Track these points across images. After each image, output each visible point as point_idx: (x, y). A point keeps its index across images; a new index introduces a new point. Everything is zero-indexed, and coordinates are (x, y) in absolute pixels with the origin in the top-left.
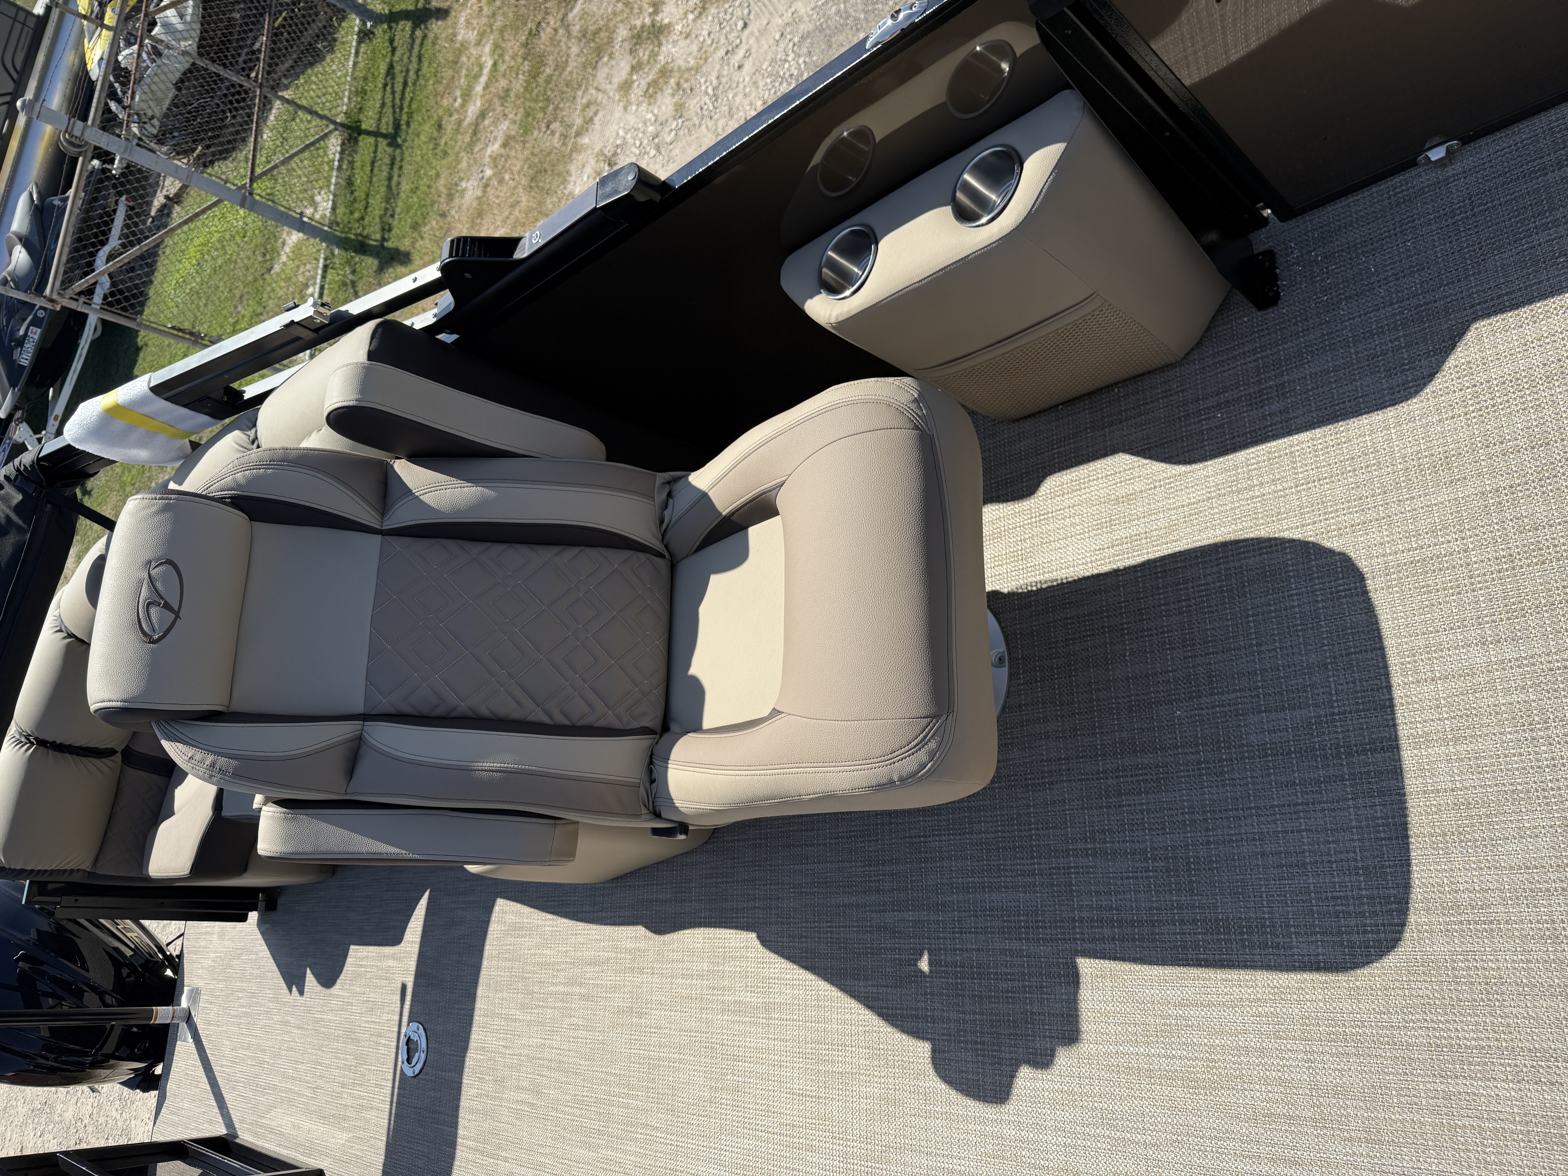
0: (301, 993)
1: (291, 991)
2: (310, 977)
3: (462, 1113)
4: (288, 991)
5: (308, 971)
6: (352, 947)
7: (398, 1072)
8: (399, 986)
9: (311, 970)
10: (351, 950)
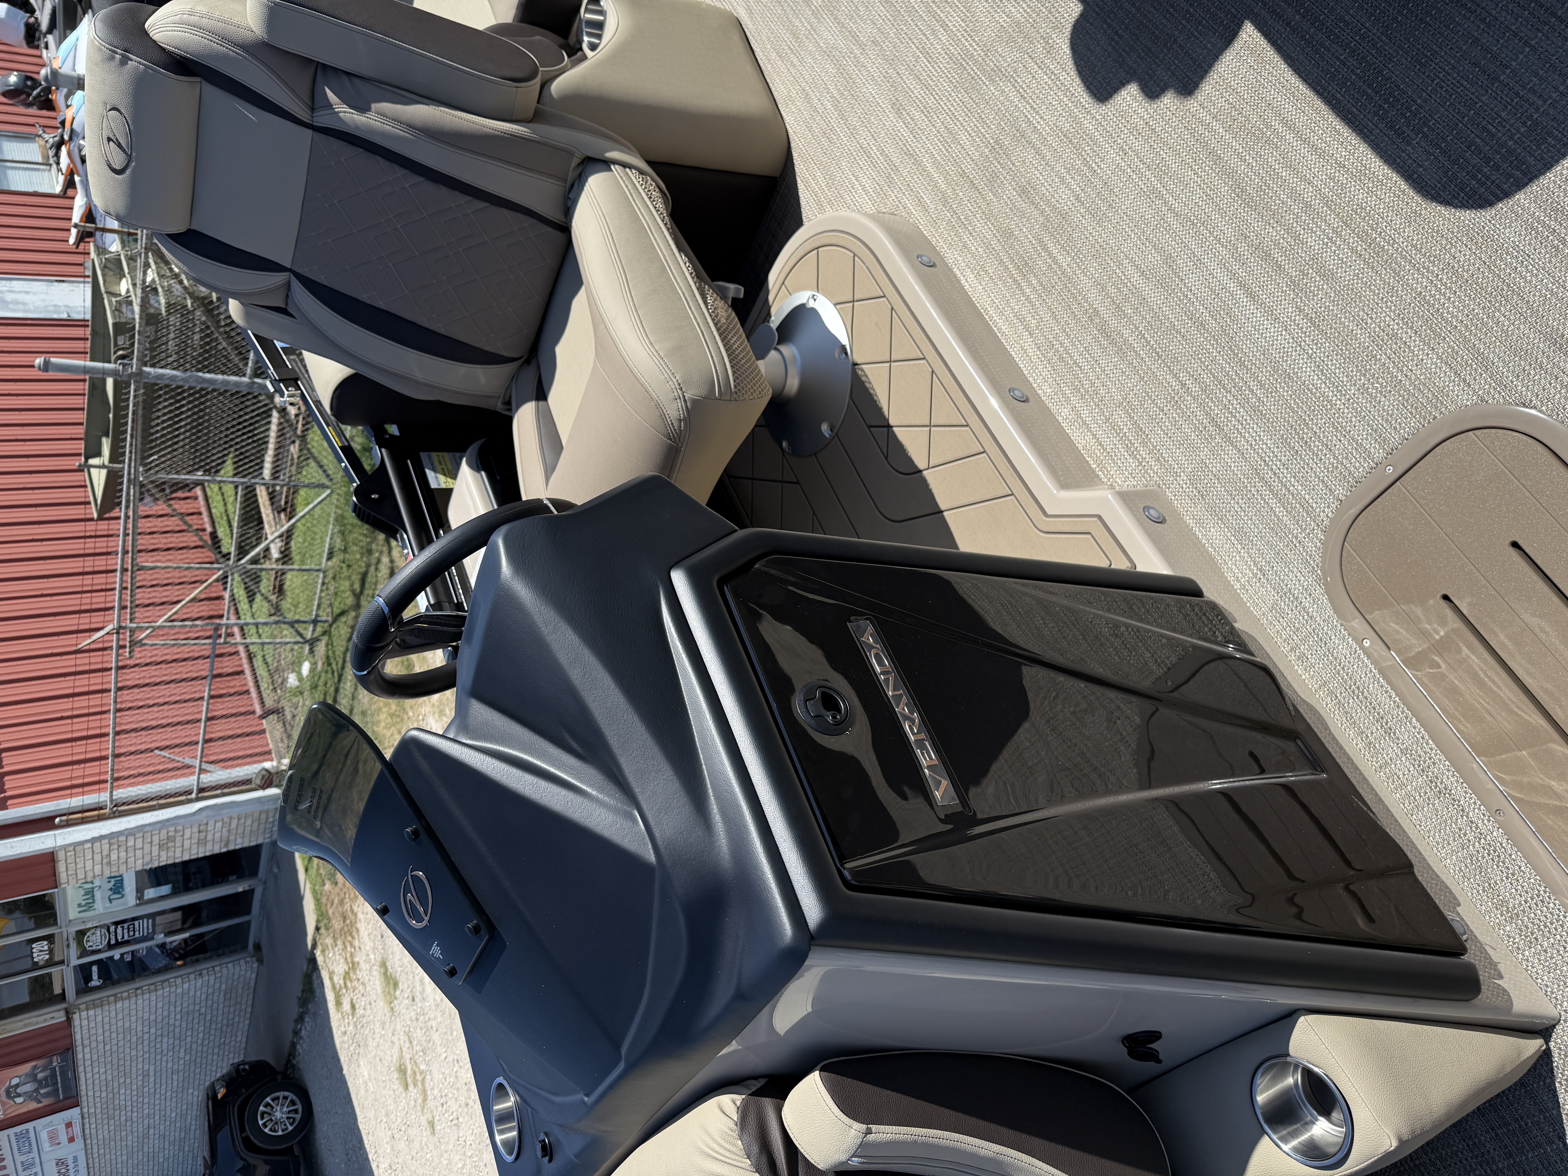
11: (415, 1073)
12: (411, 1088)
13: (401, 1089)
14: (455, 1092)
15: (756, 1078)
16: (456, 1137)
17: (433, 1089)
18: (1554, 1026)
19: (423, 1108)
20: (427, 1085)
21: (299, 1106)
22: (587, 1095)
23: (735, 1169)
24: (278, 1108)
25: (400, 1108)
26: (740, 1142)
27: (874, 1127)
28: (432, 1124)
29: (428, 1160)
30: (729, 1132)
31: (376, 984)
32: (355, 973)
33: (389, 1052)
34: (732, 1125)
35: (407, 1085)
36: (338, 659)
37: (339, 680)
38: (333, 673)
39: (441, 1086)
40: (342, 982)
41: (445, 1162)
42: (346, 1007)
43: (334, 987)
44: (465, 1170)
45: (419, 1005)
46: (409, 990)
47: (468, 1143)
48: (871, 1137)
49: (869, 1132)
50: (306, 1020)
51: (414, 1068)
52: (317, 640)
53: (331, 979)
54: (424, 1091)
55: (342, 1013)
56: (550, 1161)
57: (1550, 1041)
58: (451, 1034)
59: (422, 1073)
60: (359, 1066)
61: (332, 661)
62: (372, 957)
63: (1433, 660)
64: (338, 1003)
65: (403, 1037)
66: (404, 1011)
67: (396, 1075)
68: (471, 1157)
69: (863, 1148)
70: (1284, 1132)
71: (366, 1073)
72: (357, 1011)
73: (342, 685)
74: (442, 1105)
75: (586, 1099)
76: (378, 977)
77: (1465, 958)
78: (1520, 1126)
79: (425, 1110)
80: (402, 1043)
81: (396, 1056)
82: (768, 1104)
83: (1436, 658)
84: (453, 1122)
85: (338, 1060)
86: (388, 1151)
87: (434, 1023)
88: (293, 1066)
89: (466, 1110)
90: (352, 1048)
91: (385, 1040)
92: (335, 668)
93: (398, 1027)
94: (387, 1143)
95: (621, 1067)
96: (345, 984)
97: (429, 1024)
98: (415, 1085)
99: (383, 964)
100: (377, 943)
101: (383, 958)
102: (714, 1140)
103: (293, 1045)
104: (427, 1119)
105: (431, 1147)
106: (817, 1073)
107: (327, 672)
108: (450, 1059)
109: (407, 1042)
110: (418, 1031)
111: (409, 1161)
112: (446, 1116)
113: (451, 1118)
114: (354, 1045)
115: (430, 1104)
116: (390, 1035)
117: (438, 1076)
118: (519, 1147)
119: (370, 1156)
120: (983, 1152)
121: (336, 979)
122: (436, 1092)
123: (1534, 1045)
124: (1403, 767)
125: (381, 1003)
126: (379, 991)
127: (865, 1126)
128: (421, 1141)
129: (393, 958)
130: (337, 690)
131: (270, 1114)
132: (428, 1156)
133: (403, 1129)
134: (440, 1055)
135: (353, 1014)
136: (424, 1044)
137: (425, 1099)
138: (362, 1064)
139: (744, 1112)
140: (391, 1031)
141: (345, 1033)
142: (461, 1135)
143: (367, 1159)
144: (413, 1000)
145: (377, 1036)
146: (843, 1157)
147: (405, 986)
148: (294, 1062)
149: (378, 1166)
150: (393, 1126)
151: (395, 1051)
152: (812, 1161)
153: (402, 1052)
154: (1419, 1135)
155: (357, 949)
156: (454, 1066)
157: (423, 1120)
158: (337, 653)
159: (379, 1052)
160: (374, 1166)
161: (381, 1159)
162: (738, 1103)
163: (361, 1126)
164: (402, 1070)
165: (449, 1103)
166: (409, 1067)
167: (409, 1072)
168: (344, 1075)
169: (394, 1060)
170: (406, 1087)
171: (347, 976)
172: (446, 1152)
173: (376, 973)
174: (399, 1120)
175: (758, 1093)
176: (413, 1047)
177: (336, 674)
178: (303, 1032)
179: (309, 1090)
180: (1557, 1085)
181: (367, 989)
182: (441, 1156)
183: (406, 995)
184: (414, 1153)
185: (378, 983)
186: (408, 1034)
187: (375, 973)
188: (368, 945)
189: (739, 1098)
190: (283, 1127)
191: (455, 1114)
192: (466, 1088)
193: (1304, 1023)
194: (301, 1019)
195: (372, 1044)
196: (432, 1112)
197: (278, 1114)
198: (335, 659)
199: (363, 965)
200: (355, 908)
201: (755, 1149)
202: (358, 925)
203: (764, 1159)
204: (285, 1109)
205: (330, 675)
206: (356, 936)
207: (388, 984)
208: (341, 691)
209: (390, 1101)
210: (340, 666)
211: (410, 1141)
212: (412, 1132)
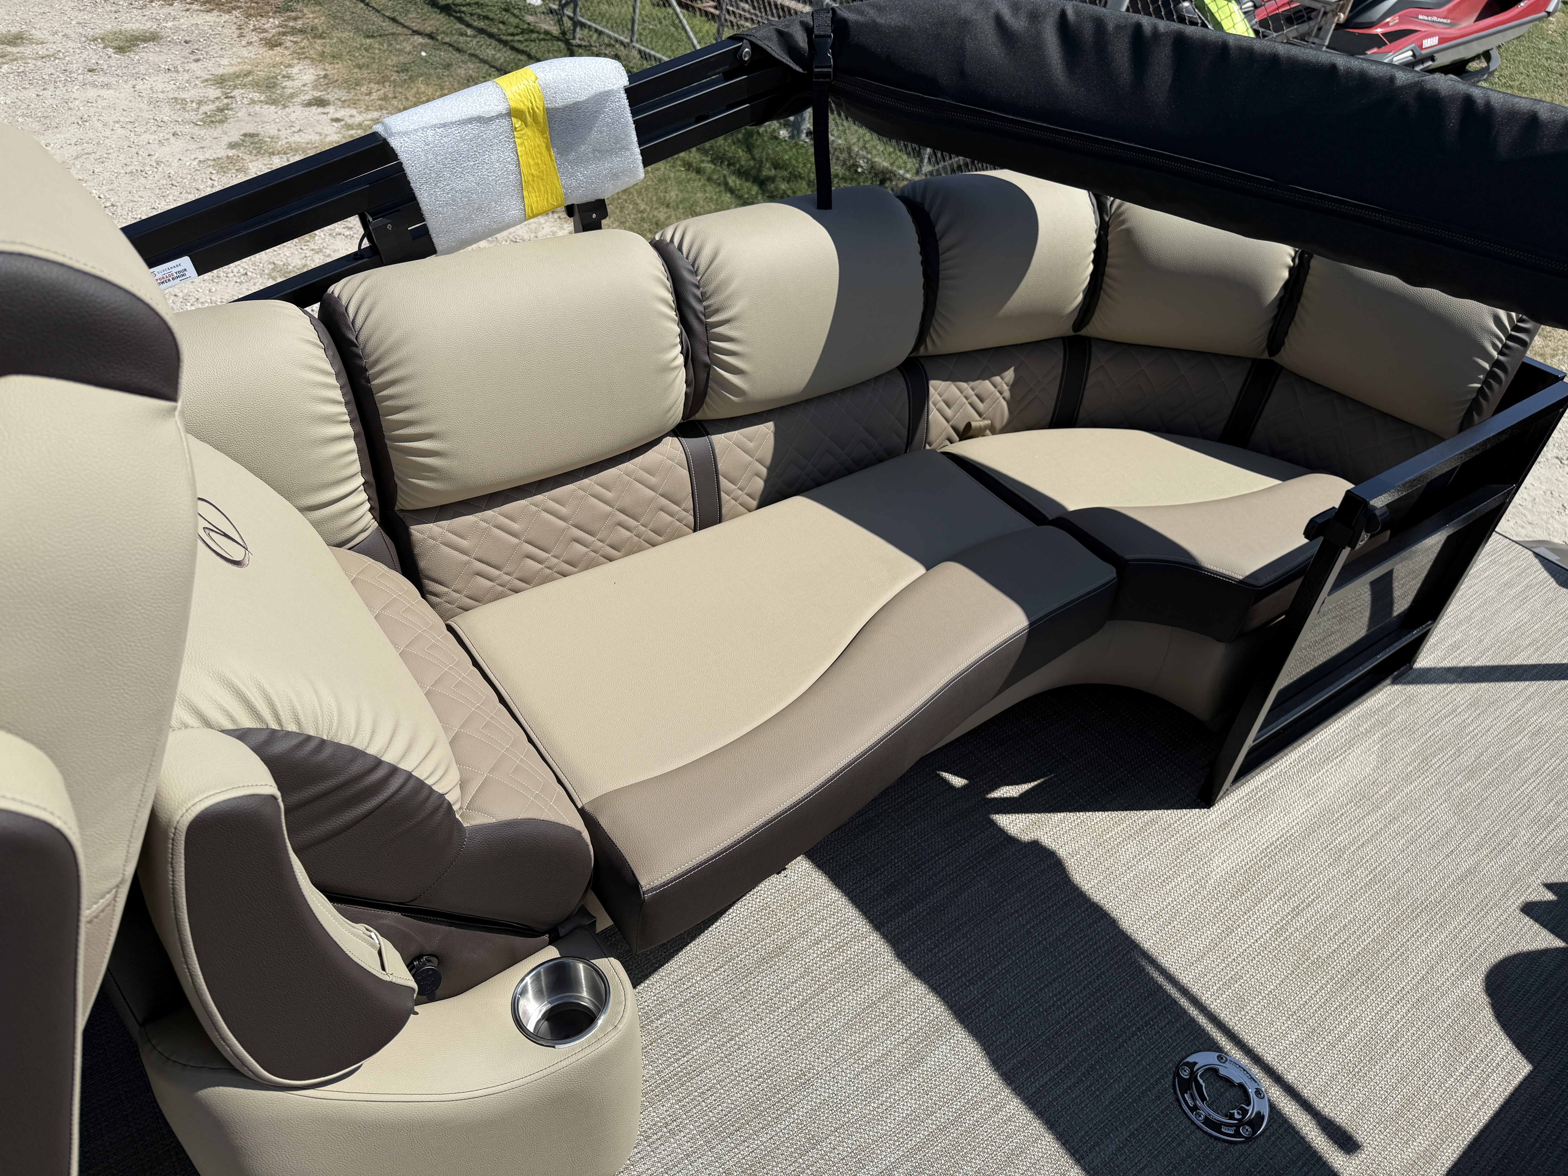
0: (1530, 909)
1: (1549, 887)
2: (1544, 940)
3: (1036, 1127)
4: (1554, 879)
5: (1559, 943)
6: (1525, 1068)
7: (1210, 1028)
8: (1360, 1136)
9: (1557, 950)
10: (1524, 1062)
36: (525, 44)
37: (500, 41)
38: (512, 35)
52: (560, 22)
61: (526, 36)
65: (52, 48)
67: (14, 30)
73: (494, 43)
91: (65, 22)
92: (517, 38)
93: (71, 44)
100: (183, 33)
107: (517, 27)
109: (47, 53)
130: (491, 36)
136: (31, 76)
155: (188, 6)
158: (533, 44)
167: (9, 49)
173: (150, 26)
177: (510, 38)
185: (134, 26)
187: (149, 24)
188: (185, 21)
198: (526, 40)
200: (236, 13)
202: (216, 13)
205: (512, 30)
206: (202, 8)
208: (489, 41)
210: (517, 45)
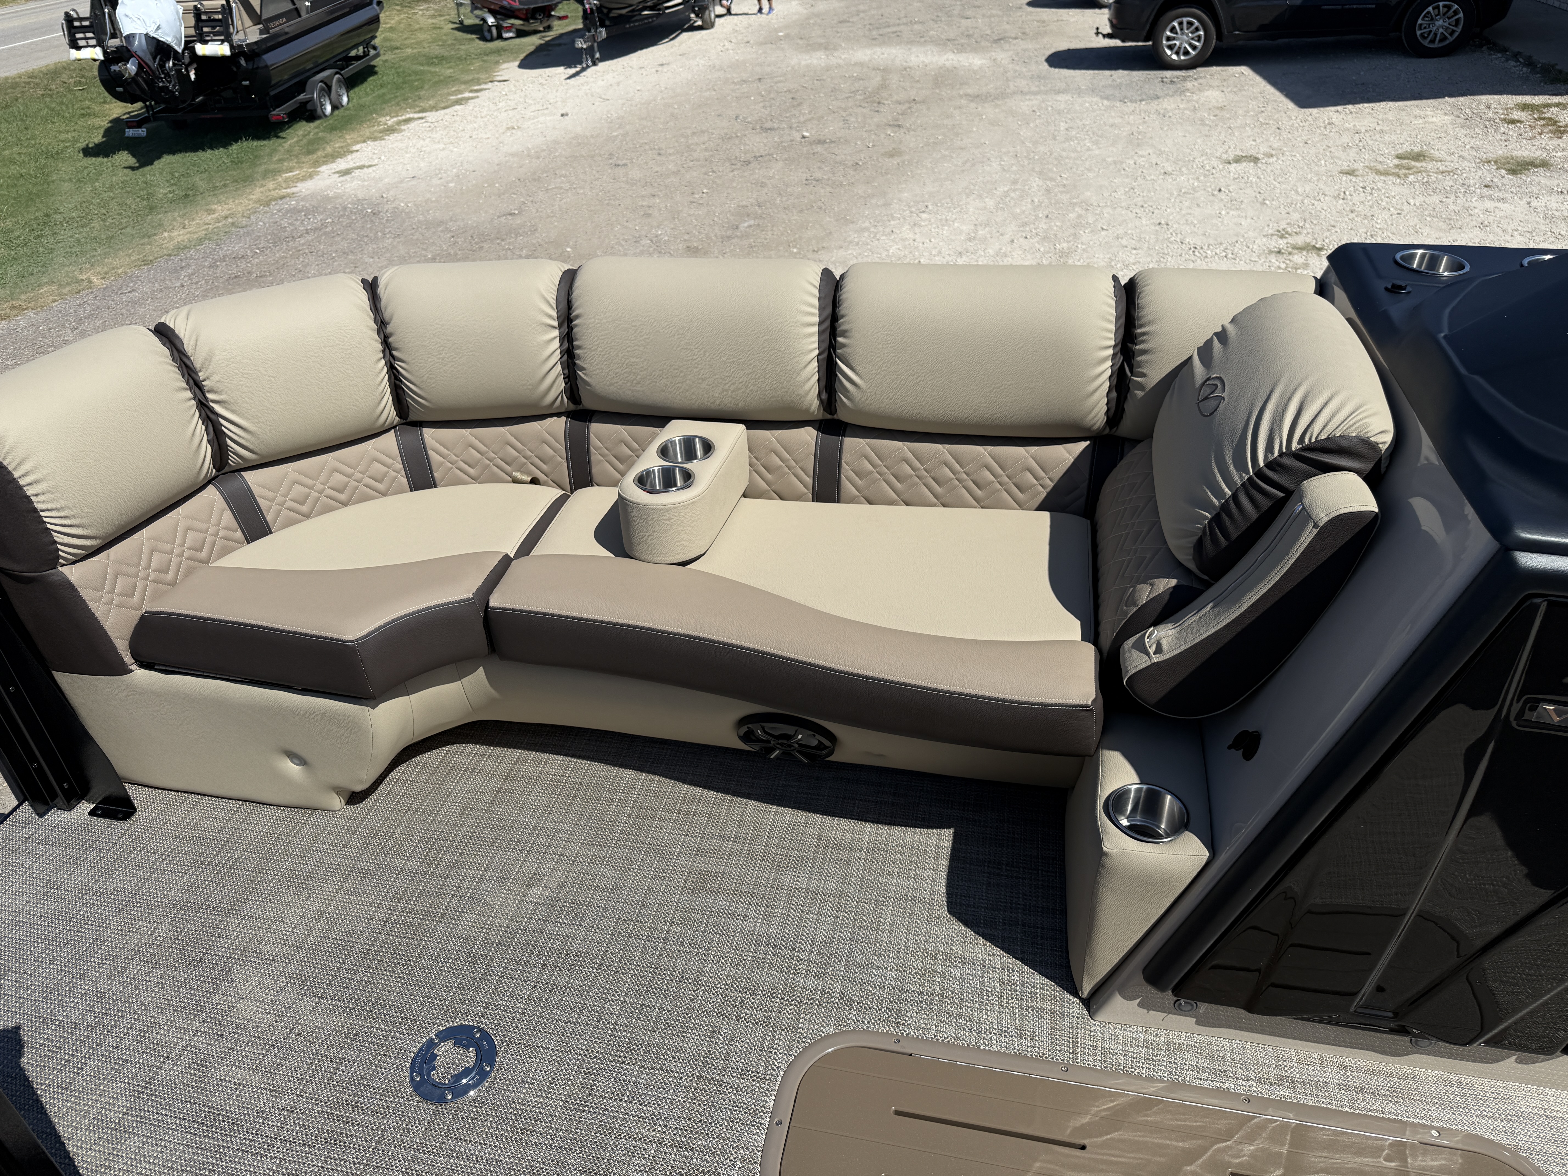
11: (1409, 169)
12: (1396, 161)
13: (1400, 151)
14: (1370, 203)
15: (1388, 467)
16: (1326, 193)
17: (1384, 182)
18: (1089, 1011)
19: (1370, 168)
20: (1391, 177)
21: (1436, 45)
22: (1445, 337)
23: (1338, 424)
24: (1446, 24)
25: (1381, 146)
26: (1354, 435)
27: (1316, 531)
28: (1351, 173)
29: (1319, 160)
30: (1366, 430)
31: (1525, 151)
32: (1551, 132)
33: (1444, 147)
34: (1369, 434)
35: (1401, 158)
39: (1383, 191)
40: (1548, 115)
41: (1309, 177)
42: (1517, 115)
43: (1549, 106)
44: (1293, 192)
45: (1478, 191)
46: (1500, 185)
47: (1316, 203)
48: (1311, 525)
49: (1316, 526)
50: (1525, 69)
51: (1415, 170)
53: (1558, 105)
54: (1386, 173)
55: (1512, 109)
56: (1386, 289)
57: (1081, 1001)
58: (1430, 215)
59: (1406, 176)
60: (1446, 114)
62: (1559, 154)
63: (1394, 1162)
64: (1524, 107)
66: (1480, 173)
68: (1302, 201)
69: (1306, 516)
70: (1143, 794)
71: (1434, 119)
72: (1506, 125)
74: (1364, 188)
75: (1442, 335)
76: (1532, 155)
77: (1170, 992)
78: (1037, 944)
79: (1367, 170)
80: (1446, 164)
81: (1437, 154)
82: (1367, 467)
83: (1393, 1164)
84: (1342, 194)
85: (1462, 95)
86: (1347, 125)
87: (1450, 201)
88: (1481, 46)
89: (1348, 209)
90: (1468, 111)
94: (1354, 126)
95: (1463, 371)
96: (1544, 119)
97: (1453, 197)
98: (1397, 166)
99: (1544, 164)
101: (1552, 165)
102: (1366, 417)
103: (1504, 50)
104: (1357, 170)
105: (1331, 167)
106: (1377, 510)
108: (1406, 207)
110: (1451, 183)
111: (1326, 143)
112: (1352, 189)
113: (1347, 193)
114: (1470, 114)
115: (1372, 176)
116: (1461, 153)
117: (1394, 190)
118: (1403, 267)
119: (1350, 107)
120: (1249, 595)
121: (1555, 110)
122: (1380, 185)
123: (1086, 989)
124: (1315, 1073)
125: (1501, 152)
126: (1515, 153)
127: (1321, 525)
128: (1340, 159)
129: (1545, 176)
131: (1444, 15)
132: (1323, 162)
133: (1361, 144)
134: (1414, 198)
135: (1505, 120)
137: (1378, 172)
138: (1446, 117)
139: (1374, 447)
140: (1466, 155)
141: (1489, 107)
142: (1326, 198)
143: (1349, 103)
144: (1486, 186)
145: (1467, 140)
146: (1306, 501)
147: (1506, 181)
148: (1485, 48)
149: (1337, 111)
150: (1368, 135)
151: (1443, 155)
152: (1312, 479)
153: (1436, 161)
154: (1098, 868)
156: (1396, 209)
157: (1359, 166)
159: (1448, 138)
160: (1340, 108)
161: (1342, 116)
162: (1381, 446)
163: (1383, 104)
164: (1419, 157)
165: (1362, 195)
166: (1418, 164)
168: (1444, 97)
169: (1432, 151)
170: (1399, 157)
171: (1553, 122)
172: (1318, 180)
174: (1370, 142)
175: (1378, 463)
176: (1436, 173)
178: (1512, 63)
179: (1446, 58)
180: (1053, 984)
181: (1524, 141)
182: (1317, 174)
183: (1496, 180)
184: (1332, 149)
186: (1454, 172)
189: (1384, 448)
190: (1423, 26)
191: (1349, 197)
192: (1369, 214)
193: (1204, 853)
194: (1530, 63)
195: (1461, 132)
196: (1362, 176)
197: (1440, 23)
199: (1556, 142)
201: (1344, 443)
203: (1333, 447)
204: (1441, 30)
207: (1518, 164)
209: (1394, 137)
211: (1346, 147)
212: (1353, 153)
